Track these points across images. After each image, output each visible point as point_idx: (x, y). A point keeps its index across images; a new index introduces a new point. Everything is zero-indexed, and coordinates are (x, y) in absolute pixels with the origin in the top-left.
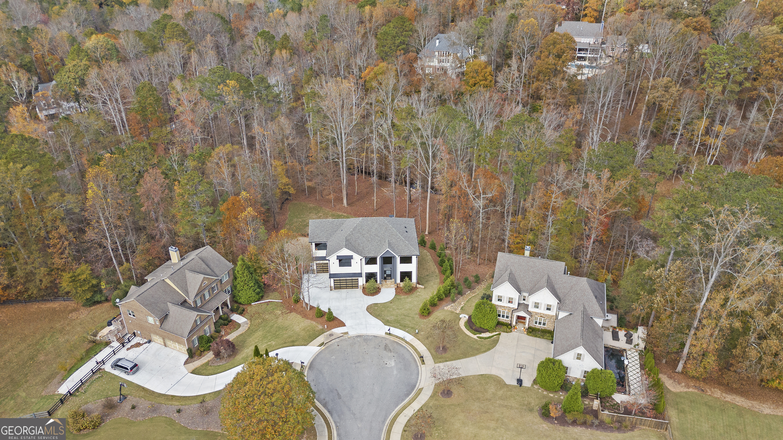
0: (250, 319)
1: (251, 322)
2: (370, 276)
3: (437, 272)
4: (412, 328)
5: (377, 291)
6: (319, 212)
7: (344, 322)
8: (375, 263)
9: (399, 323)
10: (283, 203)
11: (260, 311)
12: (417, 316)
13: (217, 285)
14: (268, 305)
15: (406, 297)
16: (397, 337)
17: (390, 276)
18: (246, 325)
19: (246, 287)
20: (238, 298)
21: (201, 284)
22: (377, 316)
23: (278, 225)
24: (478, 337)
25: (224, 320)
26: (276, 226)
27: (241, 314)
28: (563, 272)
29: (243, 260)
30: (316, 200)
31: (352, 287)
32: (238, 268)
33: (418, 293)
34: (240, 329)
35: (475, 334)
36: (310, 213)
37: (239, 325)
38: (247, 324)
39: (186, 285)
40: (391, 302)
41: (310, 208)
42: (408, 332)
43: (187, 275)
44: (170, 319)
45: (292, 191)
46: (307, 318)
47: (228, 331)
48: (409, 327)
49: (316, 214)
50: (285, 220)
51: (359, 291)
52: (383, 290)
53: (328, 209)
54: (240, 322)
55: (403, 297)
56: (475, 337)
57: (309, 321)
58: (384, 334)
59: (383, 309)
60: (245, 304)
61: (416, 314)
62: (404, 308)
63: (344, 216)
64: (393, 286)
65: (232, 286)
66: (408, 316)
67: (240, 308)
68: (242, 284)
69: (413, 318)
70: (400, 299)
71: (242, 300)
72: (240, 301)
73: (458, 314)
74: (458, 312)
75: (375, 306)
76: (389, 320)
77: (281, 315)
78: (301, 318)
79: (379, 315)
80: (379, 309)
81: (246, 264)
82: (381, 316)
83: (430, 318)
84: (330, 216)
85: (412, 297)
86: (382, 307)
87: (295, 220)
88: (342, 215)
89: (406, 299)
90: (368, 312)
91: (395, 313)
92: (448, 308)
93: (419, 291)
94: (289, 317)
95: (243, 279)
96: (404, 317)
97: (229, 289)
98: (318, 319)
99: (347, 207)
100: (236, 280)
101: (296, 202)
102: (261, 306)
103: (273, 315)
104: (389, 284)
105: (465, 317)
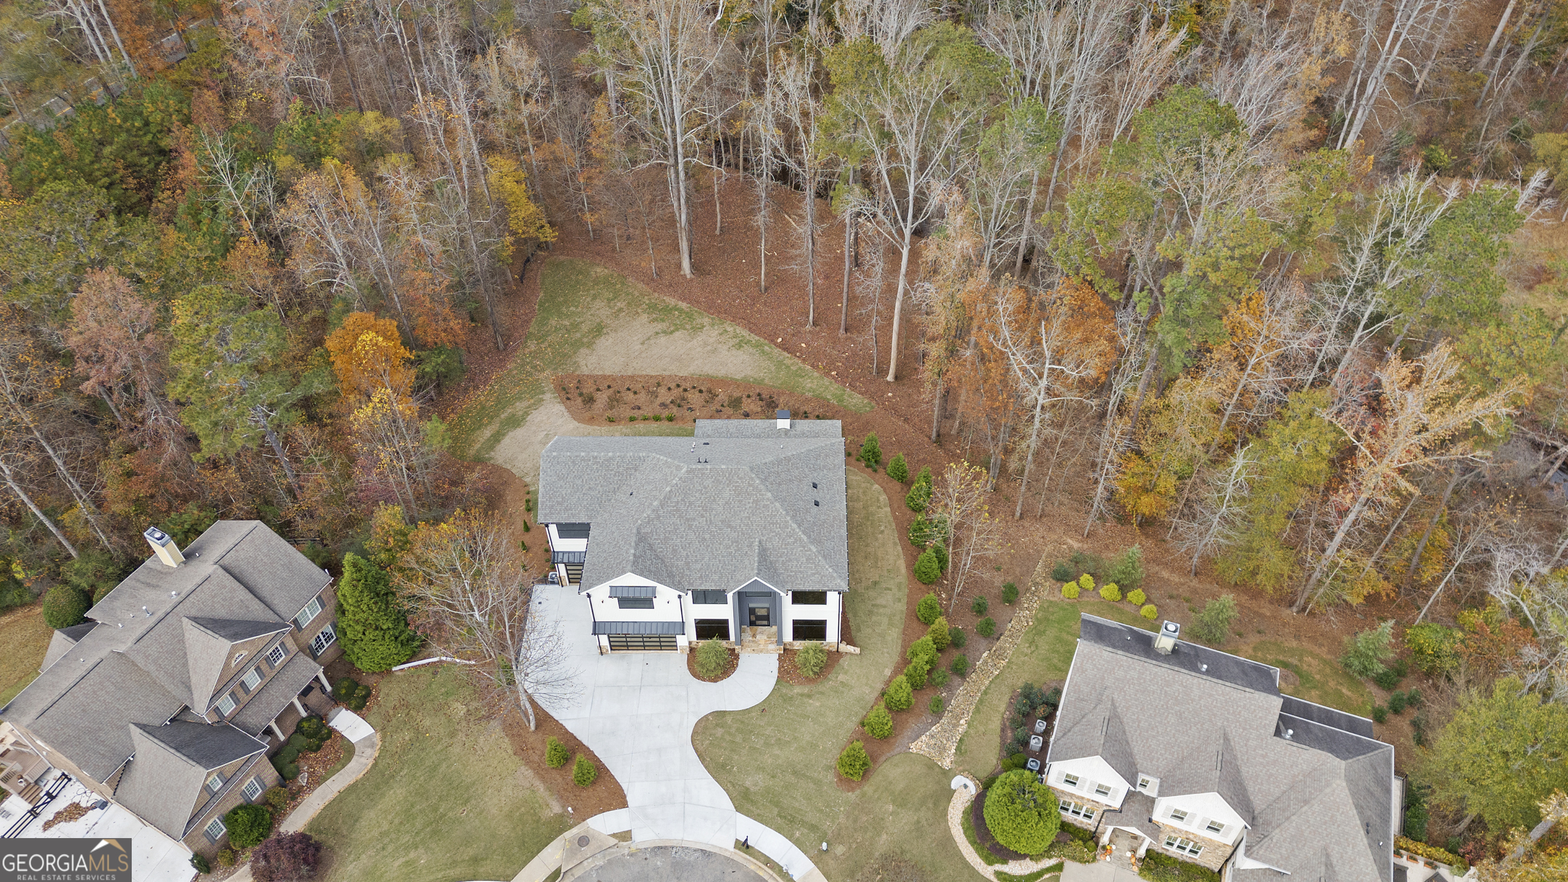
0: (382, 728)
1: (383, 740)
2: (710, 629)
3: (903, 570)
4: (813, 827)
5: (727, 666)
6: (616, 296)
7: (624, 786)
8: (720, 601)
9: (777, 804)
10: (528, 260)
11: (412, 698)
12: (831, 777)
13: (282, 644)
14: (435, 673)
15: (806, 690)
16: (768, 861)
17: (767, 618)
18: (369, 751)
19: (370, 634)
20: (354, 658)
21: (227, 664)
22: (718, 769)
23: (507, 338)
24: (997, 874)
25: (309, 736)
26: (501, 346)
27: (358, 709)
28: (1273, 729)
29: (355, 565)
31: (661, 647)
32: (344, 586)
33: (841, 677)
34: (353, 764)
35: (991, 863)
36: (594, 298)
37: (349, 750)
38: (372, 746)
39: (185, 665)
40: (763, 708)
41: (596, 282)
42: (799, 842)
43: (187, 635)
44: (139, 773)
45: (549, 235)
46: (528, 762)
47: (319, 770)
48: (804, 824)
49: (609, 300)
50: (528, 322)
51: (677, 661)
52: (746, 659)
53: (641, 285)
54: (353, 739)
55: (797, 690)
56: (988, 871)
57: (529, 773)
58: (730, 846)
59: (739, 739)
60: (374, 673)
61: (828, 768)
62: (795, 738)
63: (681, 311)
64: (773, 647)
65: (334, 626)
66: (804, 775)
67: (357, 685)
68: (359, 628)
69: (818, 783)
70: (791, 698)
71: (364, 665)
72: (358, 665)
73: (948, 775)
74: (947, 763)
75: (717, 725)
76: (752, 789)
77: (464, 723)
78: (510, 752)
79: (723, 766)
80: (728, 738)
81: (366, 578)
82: (730, 772)
83: (866, 788)
84: (644, 311)
85: (822, 693)
86: (737, 730)
87: (553, 321)
88: (676, 308)
89: (806, 700)
90: (696, 751)
91: (770, 761)
92: (920, 746)
93: (844, 662)
94: (482, 739)
95: (361, 616)
96: (793, 779)
97: (330, 630)
98: (554, 774)
99: (691, 280)
100: (343, 613)
101: (562, 258)
102: (418, 677)
103: (443, 718)
104: (762, 642)
105: (966, 786)
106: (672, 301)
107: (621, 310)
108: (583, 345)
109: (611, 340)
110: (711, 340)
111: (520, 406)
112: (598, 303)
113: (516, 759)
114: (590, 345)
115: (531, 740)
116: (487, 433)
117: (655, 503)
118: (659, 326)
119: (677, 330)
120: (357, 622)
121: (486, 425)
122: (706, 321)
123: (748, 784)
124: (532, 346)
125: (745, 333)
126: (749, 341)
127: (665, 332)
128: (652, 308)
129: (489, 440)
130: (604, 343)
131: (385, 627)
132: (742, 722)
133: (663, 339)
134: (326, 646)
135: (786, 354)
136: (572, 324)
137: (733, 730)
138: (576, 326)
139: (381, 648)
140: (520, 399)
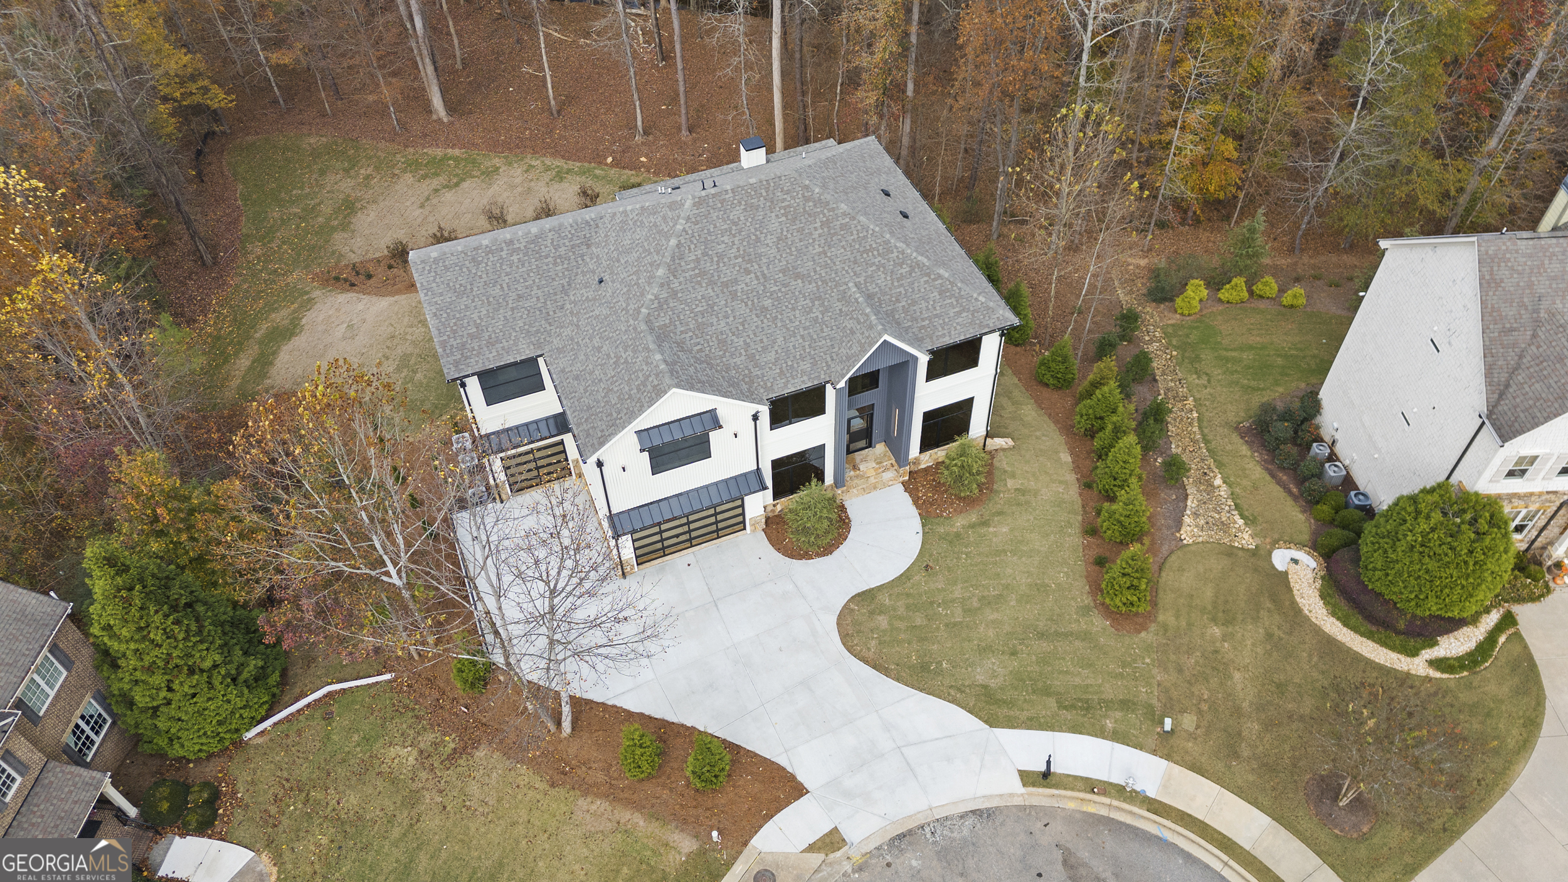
0: (269, 838)
1: (277, 859)
4: (1126, 705)
5: (834, 525)
6: (354, 163)
7: (782, 761)
8: (817, 409)
9: (1047, 692)
10: (199, 153)
11: (304, 772)
12: (1099, 623)
14: (328, 717)
15: (973, 518)
16: (1091, 786)
19: (184, 685)
20: (162, 742)
22: (920, 676)
23: (213, 248)
24: (1432, 663)
26: (208, 258)
27: (205, 827)
29: (110, 561)
30: (324, 115)
31: (717, 534)
32: (100, 611)
33: (1010, 483)
35: (1413, 653)
36: (322, 172)
40: (924, 564)
41: (315, 154)
42: (1118, 737)
45: (219, 98)
46: (587, 789)
48: (1108, 704)
49: (347, 171)
50: (236, 221)
51: (754, 545)
52: (856, 505)
53: (382, 144)
55: (960, 522)
56: (1418, 665)
57: (601, 805)
58: (1016, 786)
59: (919, 620)
60: (210, 756)
61: (1085, 611)
62: (1007, 587)
63: (456, 159)
64: (889, 475)
65: (102, 698)
66: (1057, 634)
67: (186, 788)
68: (158, 679)
69: (1085, 636)
70: (958, 535)
71: (189, 746)
72: (177, 751)
73: (1260, 557)
74: (1246, 539)
75: (872, 613)
76: (993, 684)
77: (423, 775)
78: (542, 786)
79: (924, 667)
80: (902, 625)
81: (141, 580)
82: (939, 672)
83: (1161, 618)
84: (404, 171)
85: (1000, 513)
86: (908, 607)
87: (275, 213)
88: (446, 158)
89: (983, 530)
90: (865, 661)
91: (991, 633)
92: (1190, 532)
93: (1001, 462)
94: (474, 788)
95: (154, 655)
96: (1045, 646)
97: (96, 708)
98: (649, 788)
99: (451, 123)
100: (115, 666)
101: (249, 138)
102: (299, 733)
103: (379, 782)
104: (872, 473)
105: (1295, 561)
106: (439, 152)
107: (368, 177)
108: (334, 229)
109: (373, 214)
110: (518, 180)
111: (280, 317)
112: (330, 178)
113: (562, 792)
114: (345, 226)
115: (572, 751)
116: (244, 362)
117: (660, 272)
118: (435, 183)
119: (463, 180)
120: (150, 669)
121: (236, 354)
122: (497, 161)
123: (981, 678)
124: (257, 249)
125: (559, 162)
126: (569, 171)
127: (447, 187)
128: (413, 166)
129: (251, 368)
130: (365, 221)
131: (207, 664)
132: (908, 595)
133: (449, 196)
134: (98, 740)
135: (627, 171)
136: (303, 210)
137: (901, 611)
138: (313, 211)
139: (212, 705)
140: (275, 310)
